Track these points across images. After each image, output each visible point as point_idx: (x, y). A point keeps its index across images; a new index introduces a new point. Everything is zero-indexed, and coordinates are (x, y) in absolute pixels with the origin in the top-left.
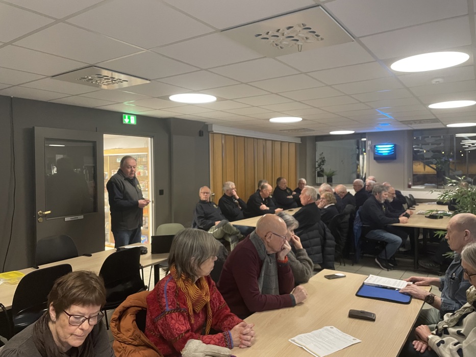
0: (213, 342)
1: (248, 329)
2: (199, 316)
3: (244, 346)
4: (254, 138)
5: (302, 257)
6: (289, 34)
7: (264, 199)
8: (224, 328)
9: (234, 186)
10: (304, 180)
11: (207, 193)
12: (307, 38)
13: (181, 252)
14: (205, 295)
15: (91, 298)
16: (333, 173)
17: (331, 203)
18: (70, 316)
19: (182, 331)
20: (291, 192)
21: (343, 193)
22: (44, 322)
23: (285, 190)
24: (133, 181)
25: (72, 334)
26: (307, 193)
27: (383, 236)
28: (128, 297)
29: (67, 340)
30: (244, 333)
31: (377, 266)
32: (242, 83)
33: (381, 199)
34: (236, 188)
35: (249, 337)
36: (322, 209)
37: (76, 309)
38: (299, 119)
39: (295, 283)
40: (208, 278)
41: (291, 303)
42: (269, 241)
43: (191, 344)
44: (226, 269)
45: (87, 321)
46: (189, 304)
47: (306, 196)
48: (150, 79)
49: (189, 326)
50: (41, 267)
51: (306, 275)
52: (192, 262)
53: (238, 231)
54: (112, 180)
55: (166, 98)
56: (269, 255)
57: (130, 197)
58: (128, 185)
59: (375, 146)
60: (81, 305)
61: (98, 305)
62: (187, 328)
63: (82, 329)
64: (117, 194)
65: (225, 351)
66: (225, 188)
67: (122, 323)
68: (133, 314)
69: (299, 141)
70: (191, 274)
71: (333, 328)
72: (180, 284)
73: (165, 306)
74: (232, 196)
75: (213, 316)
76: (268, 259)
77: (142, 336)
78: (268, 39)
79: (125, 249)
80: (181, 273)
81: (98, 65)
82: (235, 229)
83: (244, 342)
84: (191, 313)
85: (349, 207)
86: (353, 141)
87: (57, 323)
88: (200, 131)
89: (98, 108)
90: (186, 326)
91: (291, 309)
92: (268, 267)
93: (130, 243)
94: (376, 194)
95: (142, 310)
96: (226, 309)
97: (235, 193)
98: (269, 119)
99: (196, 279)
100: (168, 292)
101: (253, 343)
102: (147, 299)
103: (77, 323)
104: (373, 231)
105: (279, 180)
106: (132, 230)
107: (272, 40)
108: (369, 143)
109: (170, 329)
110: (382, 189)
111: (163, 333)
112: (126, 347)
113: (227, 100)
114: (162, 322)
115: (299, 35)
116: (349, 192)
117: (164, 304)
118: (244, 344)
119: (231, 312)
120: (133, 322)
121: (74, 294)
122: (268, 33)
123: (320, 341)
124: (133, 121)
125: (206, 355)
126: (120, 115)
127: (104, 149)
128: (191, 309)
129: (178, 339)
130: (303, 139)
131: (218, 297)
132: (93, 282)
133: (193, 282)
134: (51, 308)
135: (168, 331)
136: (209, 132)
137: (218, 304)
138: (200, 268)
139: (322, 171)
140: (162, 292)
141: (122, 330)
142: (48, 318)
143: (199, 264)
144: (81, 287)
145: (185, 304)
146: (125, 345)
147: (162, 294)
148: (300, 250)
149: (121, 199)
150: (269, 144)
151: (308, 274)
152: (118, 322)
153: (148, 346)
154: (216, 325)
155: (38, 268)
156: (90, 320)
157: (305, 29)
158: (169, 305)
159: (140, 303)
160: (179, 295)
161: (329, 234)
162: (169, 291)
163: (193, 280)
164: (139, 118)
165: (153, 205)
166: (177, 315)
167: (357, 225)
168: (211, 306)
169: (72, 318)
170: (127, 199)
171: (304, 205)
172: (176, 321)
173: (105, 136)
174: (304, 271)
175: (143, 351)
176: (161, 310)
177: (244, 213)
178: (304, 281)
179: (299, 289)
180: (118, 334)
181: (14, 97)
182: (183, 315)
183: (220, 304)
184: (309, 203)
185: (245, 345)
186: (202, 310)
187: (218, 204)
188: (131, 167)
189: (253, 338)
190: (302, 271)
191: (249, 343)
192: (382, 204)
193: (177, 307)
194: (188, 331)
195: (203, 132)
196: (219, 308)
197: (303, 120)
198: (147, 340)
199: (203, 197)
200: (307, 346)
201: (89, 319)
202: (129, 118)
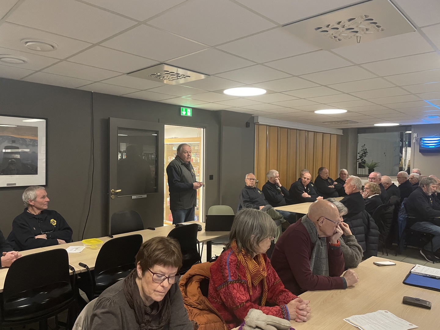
0: (271, 313)
1: (304, 305)
2: (256, 289)
3: (300, 321)
4: (297, 129)
5: (352, 243)
6: (349, 26)
7: (305, 188)
8: (280, 302)
9: (278, 175)
10: (345, 171)
11: (253, 179)
12: (367, 30)
13: (242, 229)
14: (262, 270)
15: (170, 260)
16: (375, 164)
17: (374, 194)
18: (154, 274)
19: (243, 300)
20: (333, 182)
21: (388, 184)
22: (132, 278)
23: (327, 180)
24: (188, 166)
25: (155, 291)
26: (352, 183)
27: (429, 229)
28: (193, 266)
29: (151, 296)
30: (301, 309)
31: (423, 258)
32: (294, 76)
33: (428, 191)
34: (279, 176)
35: (305, 313)
36: (367, 198)
37: (158, 268)
38: (344, 111)
39: (345, 268)
40: (264, 255)
41: (342, 286)
42: (321, 225)
43: (253, 312)
44: (278, 248)
45: (167, 280)
46: (249, 277)
47: (351, 186)
48: (209, 74)
49: (248, 297)
50: (115, 237)
51: (356, 260)
52: (252, 239)
53: (281, 216)
54: (171, 165)
55: (221, 92)
56: (320, 238)
57: (186, 180)
58: (184, 169)
59: (421, 139)
60: (162, 265)
61: (176, 267)
62: (247, 298)
63: (163, 286)
64: (175, 176)
65: (284, 323)
66: (269, 176)
67: (188, 289)
68: (198, 282)
69: (340, 133)
70: (250, 250)
71: (388, 312)
72: (241, 257)
73: (228, 276)
74: (275, 184)
75: (268, 290)
76: (319, 242)
77: (206, 301)
78: (327, 31)
79: (183, 225)
80: (242, 248)
81: (166, 62)
82: (278, 213)
83: (300, 316)
84: (250, 285)
85: (394, 199)
86: (397, 134)
87: (143, 279)
88: (247, 123)
89: (160, 102)
90: (246, 297)
91: (342, 291)
92: (319, 250)
93: (185, 221)
94: (424, 186)
95: (205, 279)
96: (281, 285)
97: (278, 181)
98: (314, 111)
99: (255, 255)
100: (230, 264)
101: (308, 319)
102: (210, 269)
103: (159, 280)
104: (419, 223)
105: (321, 169)
106: (188, 209)
107: (331, 32)
108: (415, 135)
109: (232, 297)
110: (430, 181)
111: (225, 300)
112: (193, 310)
113: (276, 92)
114: (224, 290)
115: (360, 26)
116: (393, 183)
117: (226, 275)
118: (301, 318)
119: (285, 288)
120: (198, 288)
121: (157, 255)
122: (328, 26)
123: (375, 324)
124: (189, 113)
125: (268, 324)
126: (178, 108)
127: (165, 137)
128: (249, 281)
129: (239, 307)
130: (345, 131)
131: (273, 273)
132: (172, 246)
133: (251, 257)
134: (138, 266)
135: (229, 299)
136: (255, 124)
137: (273, 280)
138: (259, 246)
139: (364, 162)
140: (225, 264)
141: (188, 294)
142: (136, 275)
143: (258, 241)
144: (162, 250)
145: (245, 276)
146: (191, 308)
147: (225, 266)
148: (350, 236)
149: (179, 182)
150: (311, 135)
151: (357, 259)
152: (184, 288)
153: (211, 311)
154: (271, 299)
155: (113, 237)
156: (170, 279)
157: (367, 20)
158: (231, 276)
159: (203, 273)
160: (239, 268)
161: (373, 224)
162: (232, 264)
163: (252, 256)
164: (194, 110)
165: (204, 188)
166: (239, 286)
167: (402, 216)
168: (266, 281)
169: (155, 276)
170: (184, 182)
171: (348, 194)
172: (238, 291)
173: (166, 127)
174: (353, 256)
175: (206, 315)
176: (224, 280)
177: (286, 200)
178: (354, 265)
179: (350, 273)
180: (185, 297)
181: (94, 92)
182: (243, 286)
183: (275, 280)
184: (354, 192)
185: (302, 320)
186: (259, 284)
187: (261, 190)
188: (188, 152)
189: (309, 314)
190: (352, 256)
191: (305, 318)
192: (429, 196)
193: (238, 279)
194: (248, 301)
195: (249, 123)
196: (274, 283)
197: (348, 112)
198: (211, 306)
199: (249, 183)
200: (362, 327)
201: (168, 278)
202: (186, 111)
